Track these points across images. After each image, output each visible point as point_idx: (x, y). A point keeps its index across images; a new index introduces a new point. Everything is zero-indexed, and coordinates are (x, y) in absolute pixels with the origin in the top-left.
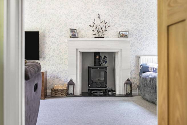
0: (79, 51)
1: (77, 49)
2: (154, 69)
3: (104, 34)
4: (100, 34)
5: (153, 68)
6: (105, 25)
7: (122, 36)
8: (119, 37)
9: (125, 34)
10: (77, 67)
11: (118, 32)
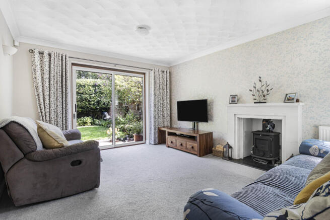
0: (237, 116)
1: (235, 115)
2: (322, 152)
3: (265, 98)
4: (262, 99)
5: (320, 150)
6: (267, 88)
7: (288, 100)
8: (285, 102)
9: (293, 97)
10: (235, 132)
11: (285, 95)
